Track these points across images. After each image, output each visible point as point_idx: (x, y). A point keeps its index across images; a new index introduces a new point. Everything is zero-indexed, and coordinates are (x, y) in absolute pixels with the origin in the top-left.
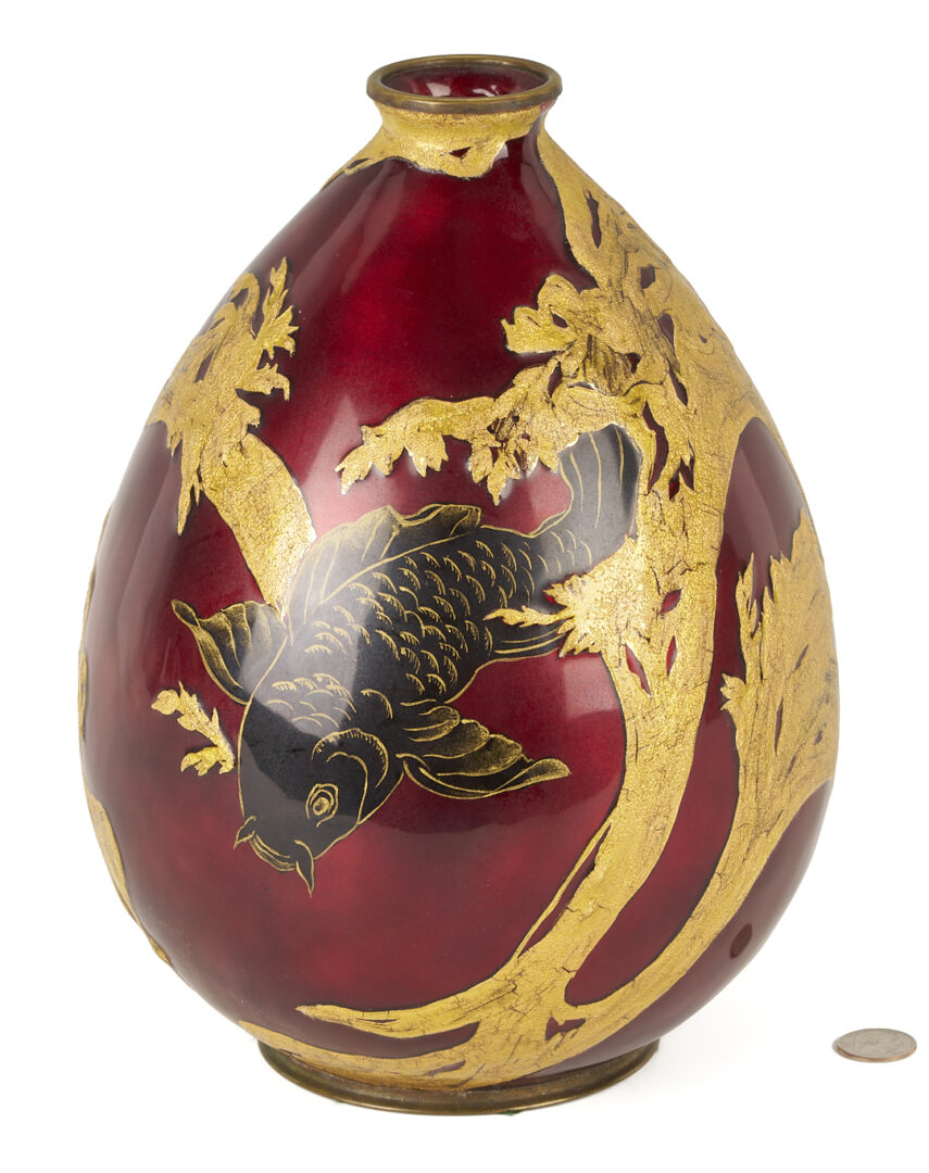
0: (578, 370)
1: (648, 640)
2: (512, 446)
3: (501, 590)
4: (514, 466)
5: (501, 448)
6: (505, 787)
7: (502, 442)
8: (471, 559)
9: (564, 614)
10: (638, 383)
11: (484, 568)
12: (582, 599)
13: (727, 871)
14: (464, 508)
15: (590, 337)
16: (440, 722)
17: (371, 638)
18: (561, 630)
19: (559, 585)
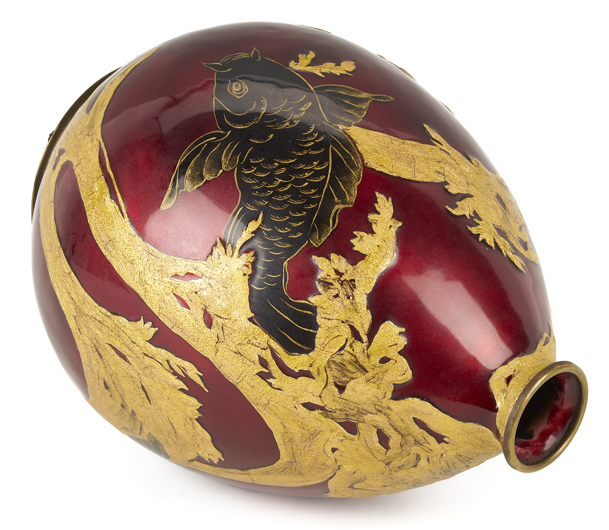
0: (353, 350)
1: (196, 293)
2: (337, 285)
3: (270, 230)
4: (326, 278)
5: (339, 279)
6: (177, 171)
7: (342, 282)
8: (295, 225)
9: (236, 253)
10: (327, 381)
11: (286, 228)
12: (237, 268)
13: (69, 280)
14: (323, 239)
15: (367, 372)
16: (230, 159)
17: (295, 154)
18: (229, 247)
19: (252, 261)
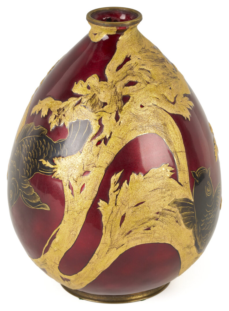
0: (85, 102)
1: (76, 182)
2: (60, 117)
3: (44, 154)
4: (58, 122)
5: (58, 116)
6: (35, 207)
7: (58, 115)
8: (41, 143)
9: (55, 166)
10: (102, 111)
11: (43, 147)
12: (61, 164)
13: (100, 254)
14: (44, 129)
16: (26, 184)
18: (54, 170)
19: (57, 158)
